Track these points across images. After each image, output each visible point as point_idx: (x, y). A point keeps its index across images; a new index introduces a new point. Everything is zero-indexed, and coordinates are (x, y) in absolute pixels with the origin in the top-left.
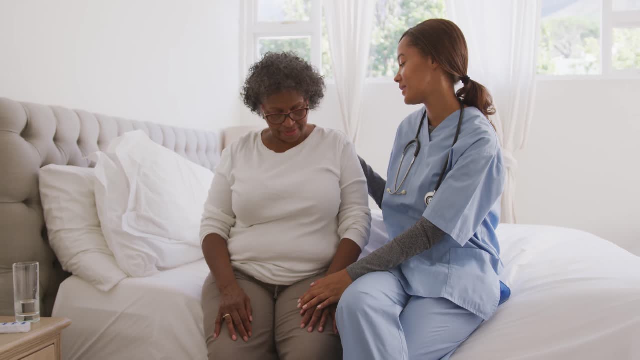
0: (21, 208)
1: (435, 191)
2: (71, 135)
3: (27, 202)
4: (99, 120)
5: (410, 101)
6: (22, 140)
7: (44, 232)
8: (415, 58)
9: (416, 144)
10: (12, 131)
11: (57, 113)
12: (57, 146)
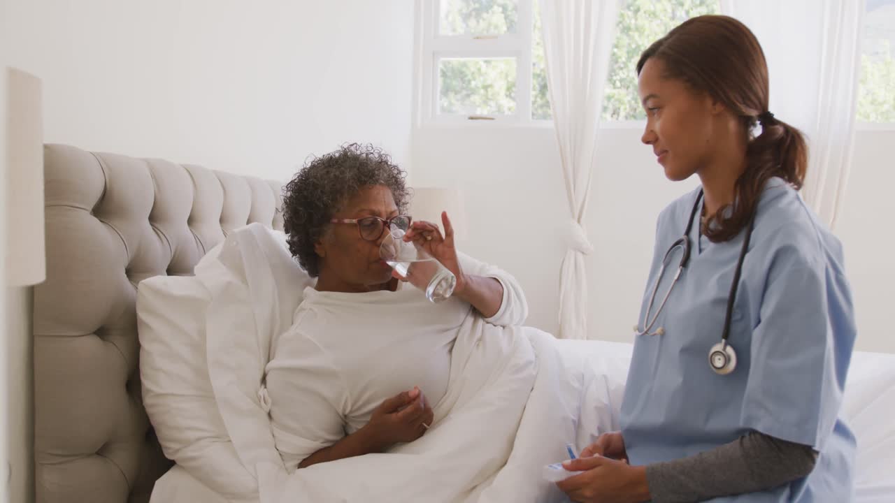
0: (92, 344)
1: (723, 341)
2: (179, 211)
3: (102, 332)
4: (223, 183)
5: (678, 174)
6: (95, 221)
7: (133, 384)
8: (678, 98)
9: (683, 247)
10: (77, 205)
11: (156, 172)
12: (155, 228)
